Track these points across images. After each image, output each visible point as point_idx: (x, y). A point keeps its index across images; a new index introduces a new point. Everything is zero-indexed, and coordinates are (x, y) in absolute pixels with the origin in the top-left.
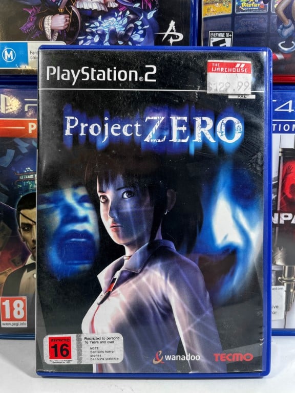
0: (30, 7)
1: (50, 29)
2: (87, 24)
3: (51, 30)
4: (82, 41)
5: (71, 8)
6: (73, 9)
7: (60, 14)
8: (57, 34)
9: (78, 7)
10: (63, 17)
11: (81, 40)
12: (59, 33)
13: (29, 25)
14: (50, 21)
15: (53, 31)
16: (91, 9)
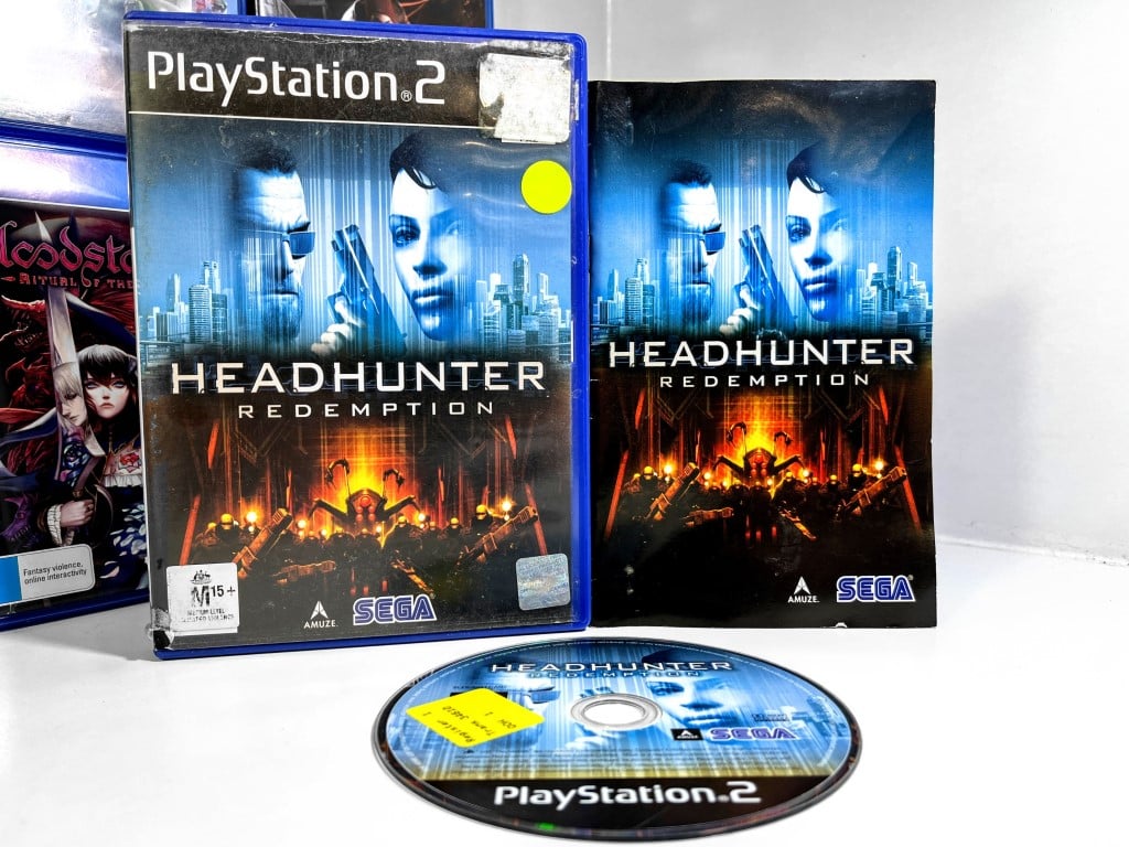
0: (18, 495)
1: (58, 527)
2: (124, 510)
3: (62, 528)
4: (119, 538)
5: (95, 488)
6: (99, 490)
7: (77, 500)
8: (72, 534)
9: (107, 485)
10: (81, 504)
11: (116, 536)
12: (75, 531)
13: (19, 526)
14: (58, 514)
15: (64, 531)
16: (129, 486)
